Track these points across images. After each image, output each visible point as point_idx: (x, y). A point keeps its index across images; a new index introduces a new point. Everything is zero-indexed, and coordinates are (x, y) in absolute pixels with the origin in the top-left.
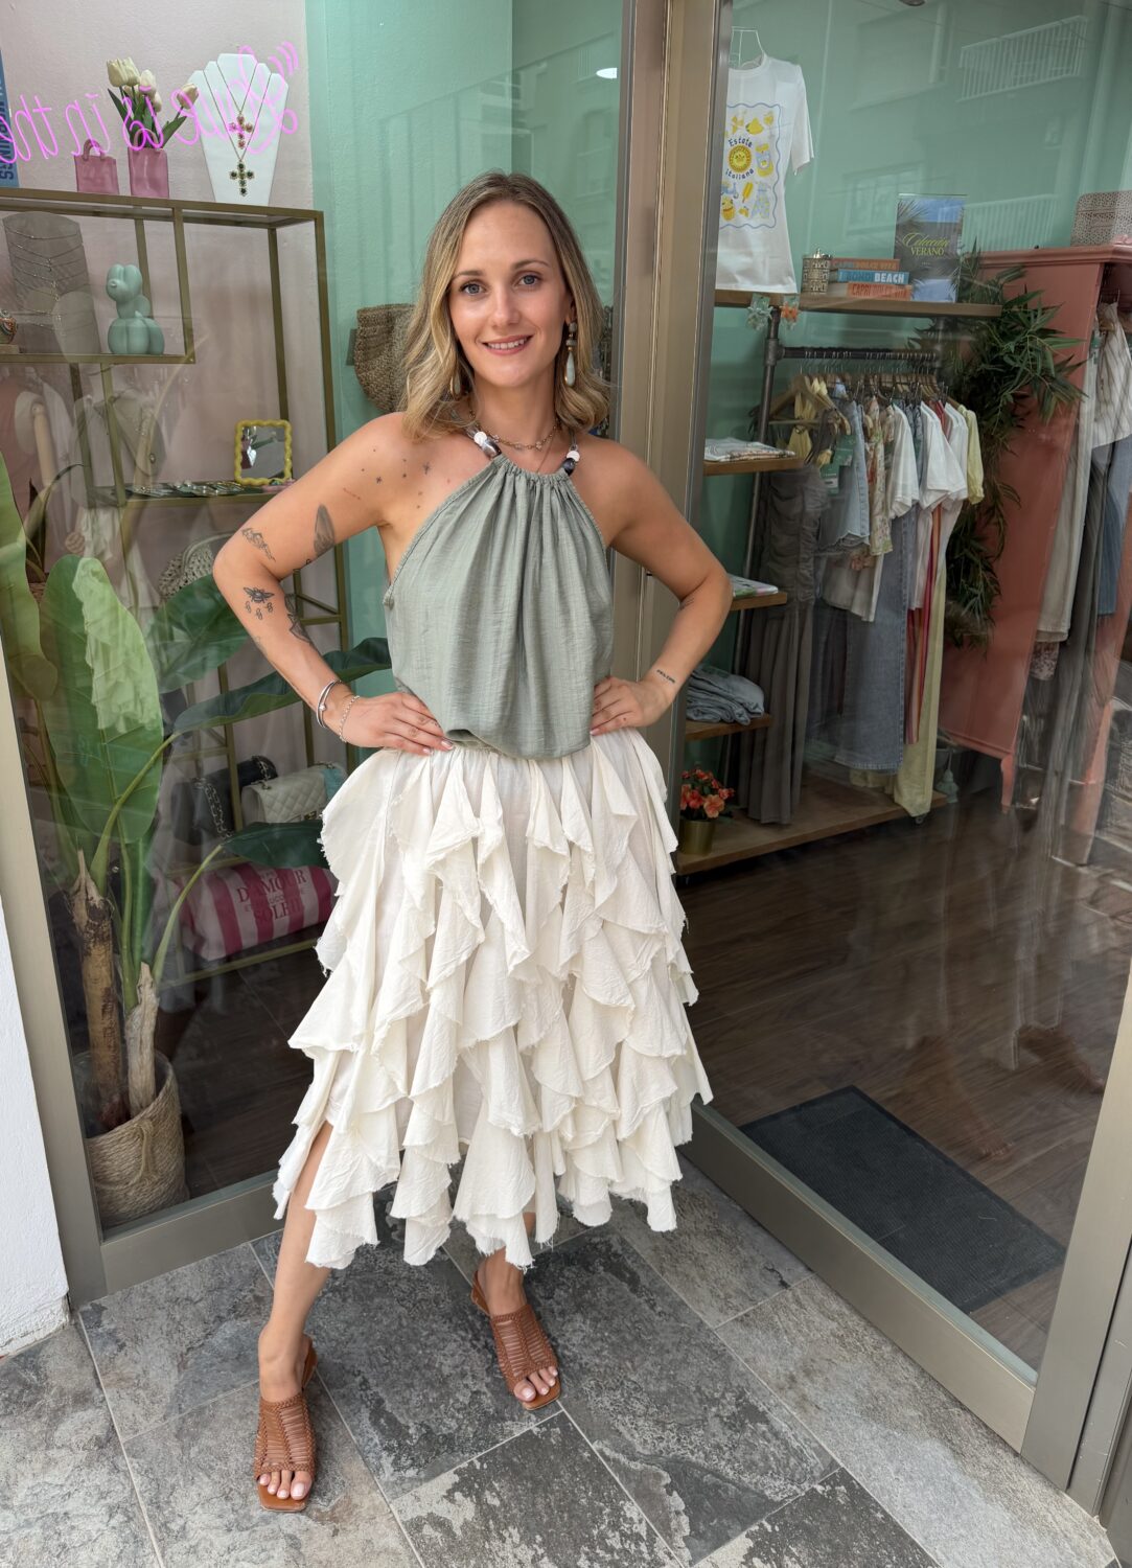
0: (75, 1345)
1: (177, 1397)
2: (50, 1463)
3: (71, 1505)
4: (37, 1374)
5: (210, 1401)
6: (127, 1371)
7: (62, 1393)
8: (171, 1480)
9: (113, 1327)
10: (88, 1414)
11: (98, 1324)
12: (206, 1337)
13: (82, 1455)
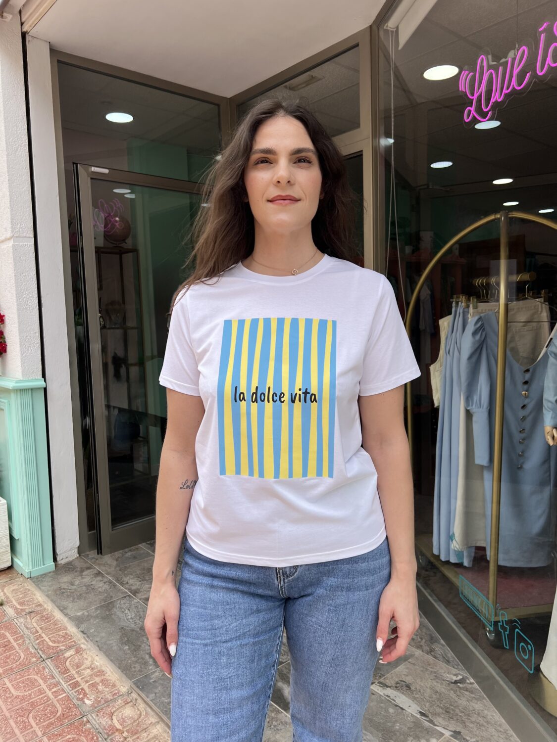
0: (82, 560)
1: (118, 565)
2: (83, 578)
3: (92, 583)
4: (72, 565)
5: (128, 565)
6: (101, 563)
7: (81, 568)
8: (121, 577)
9: (92, 557)
10: (92, 570)
11: (88, 557)
12: (123, 555)
13: (92, 576)
